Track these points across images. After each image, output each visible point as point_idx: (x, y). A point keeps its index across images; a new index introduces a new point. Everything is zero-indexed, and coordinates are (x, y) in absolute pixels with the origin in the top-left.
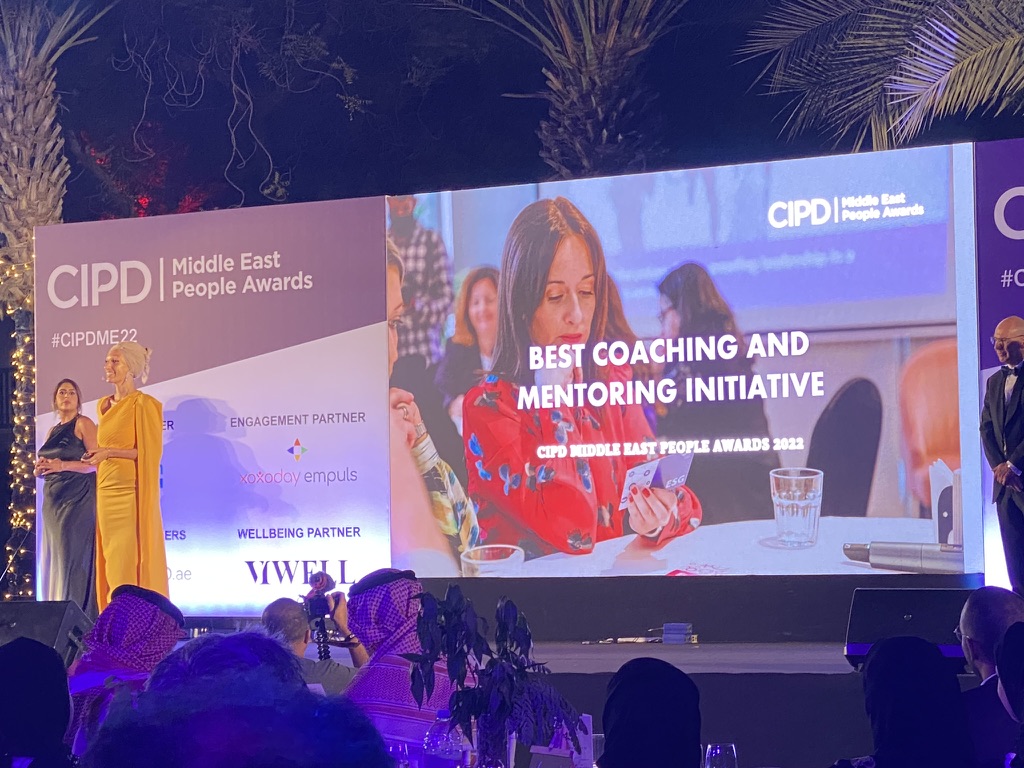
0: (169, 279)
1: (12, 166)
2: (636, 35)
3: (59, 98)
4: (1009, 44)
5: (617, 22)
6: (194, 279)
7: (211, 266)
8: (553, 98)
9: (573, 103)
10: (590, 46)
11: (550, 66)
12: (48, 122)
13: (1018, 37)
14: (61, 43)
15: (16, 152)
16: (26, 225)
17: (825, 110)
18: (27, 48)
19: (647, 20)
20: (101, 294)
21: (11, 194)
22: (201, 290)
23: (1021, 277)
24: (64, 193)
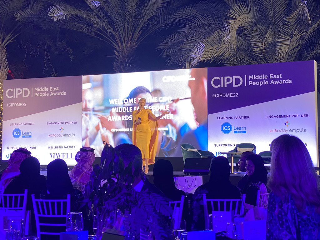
0: (34, 92)
2: (134, 44)
3: (7, 53)
4: (215, 48)
5: (130, 41)
6: (39, 92)
7: (43, 90)
8: (116, 57)
9: (121, 58)
10: (124, 46)
11: (115, 49)
12: (4, 58)
13: (216, 46)
14: (8, 41)
17: (176, 60)
19: (136, 41)
20: (18, 95)
22: (41, 95)
23: (217, 96)
24: (8, 74)
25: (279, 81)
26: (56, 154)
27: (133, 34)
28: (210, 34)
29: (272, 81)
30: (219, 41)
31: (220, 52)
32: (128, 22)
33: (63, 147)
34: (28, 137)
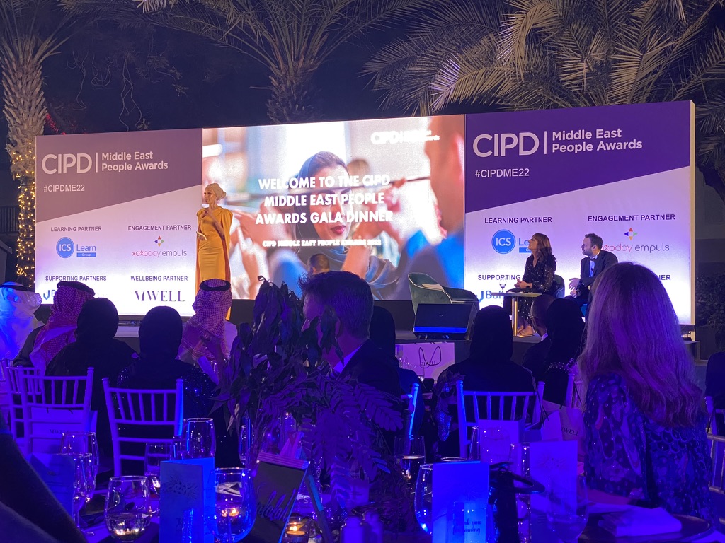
0: (100, 162)
1: (21, 110)
2: (312, 63)
3: (43, 79)
4: (481, 71)
5: (303, 56)
6: (112, 163)
7: (120, 157)
8: (274, 89)
9: (283, 92)
10: (291, 67)
11: (272, 73)
12: (38, 90)
13: (484, 69)
14: (45, 53)
15: (22, 103)
16: (27, 137)
17: (399, 98)
18: (29, 55)
19: (316, 57)
20: (67, 168)
21: (20, 122)
22: (116, 168)
23: (484, 173)
24: (45, 122)
25: (615, 144)
26: (148, 292)
27: (309, 41)
28: (472, 43)
29: (601, 143)
30: (491, 56)
31: (490, 82)
32: (299, 15)
33: (162, 278)
34: (90, 255)
